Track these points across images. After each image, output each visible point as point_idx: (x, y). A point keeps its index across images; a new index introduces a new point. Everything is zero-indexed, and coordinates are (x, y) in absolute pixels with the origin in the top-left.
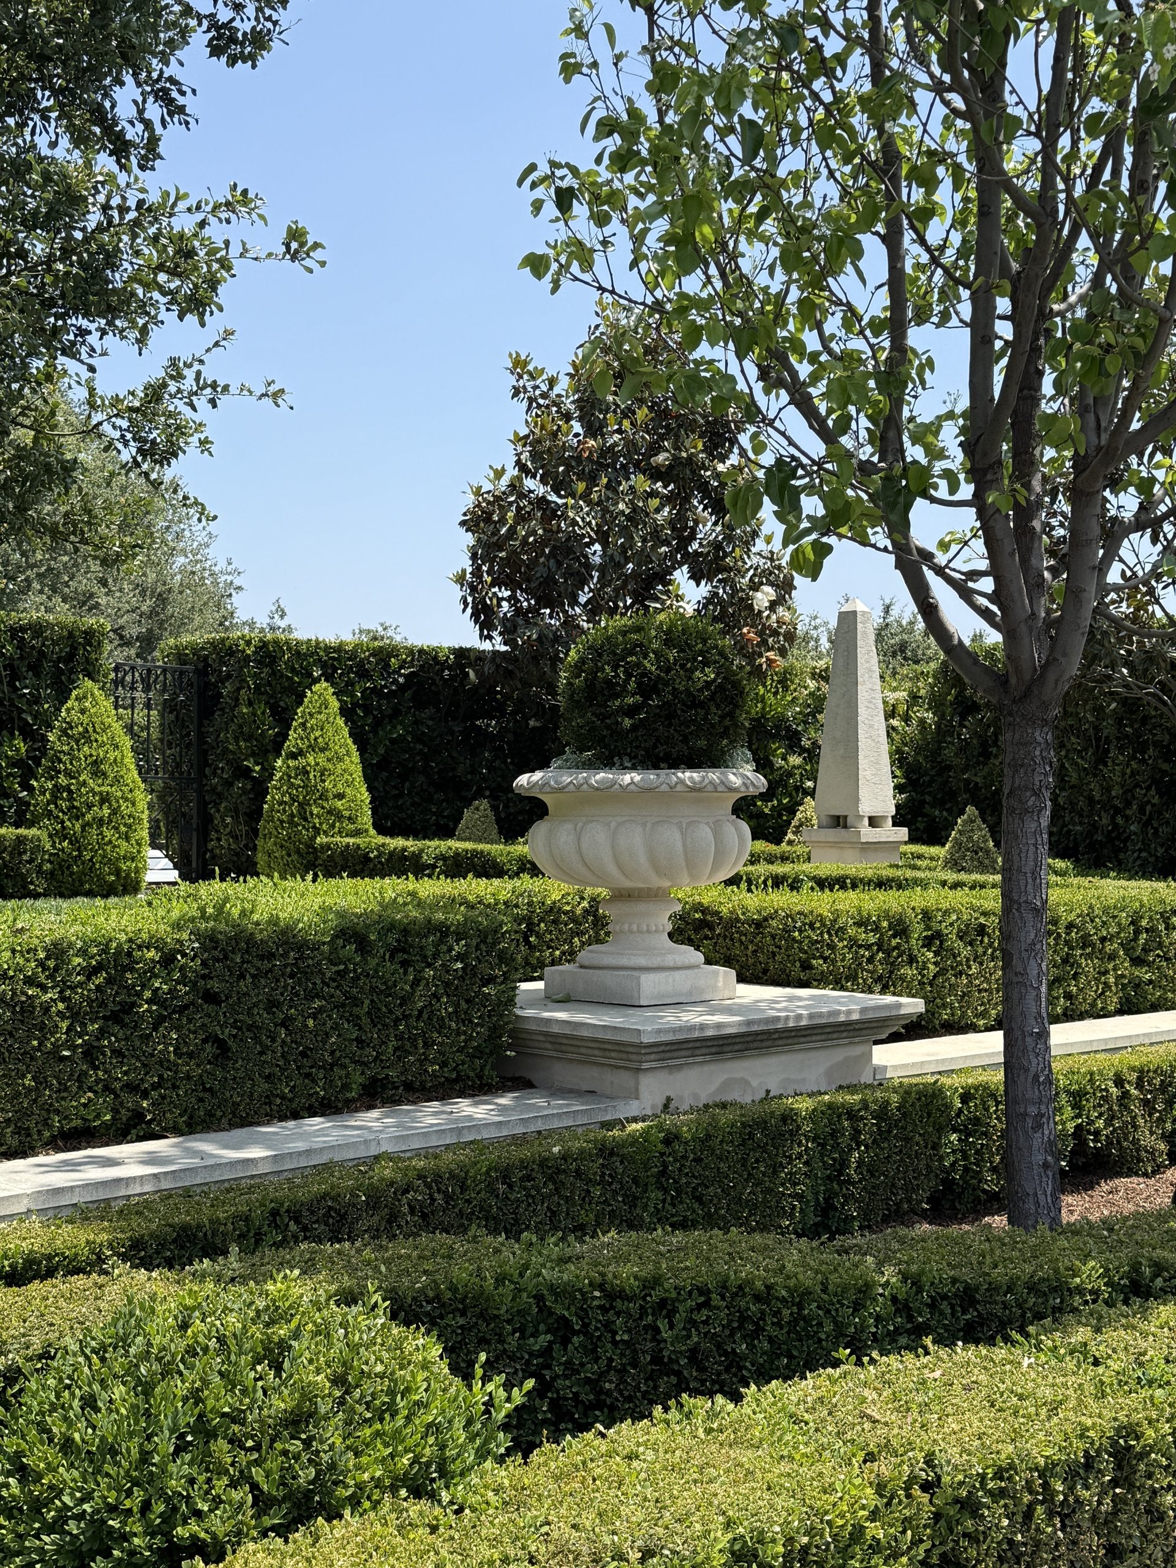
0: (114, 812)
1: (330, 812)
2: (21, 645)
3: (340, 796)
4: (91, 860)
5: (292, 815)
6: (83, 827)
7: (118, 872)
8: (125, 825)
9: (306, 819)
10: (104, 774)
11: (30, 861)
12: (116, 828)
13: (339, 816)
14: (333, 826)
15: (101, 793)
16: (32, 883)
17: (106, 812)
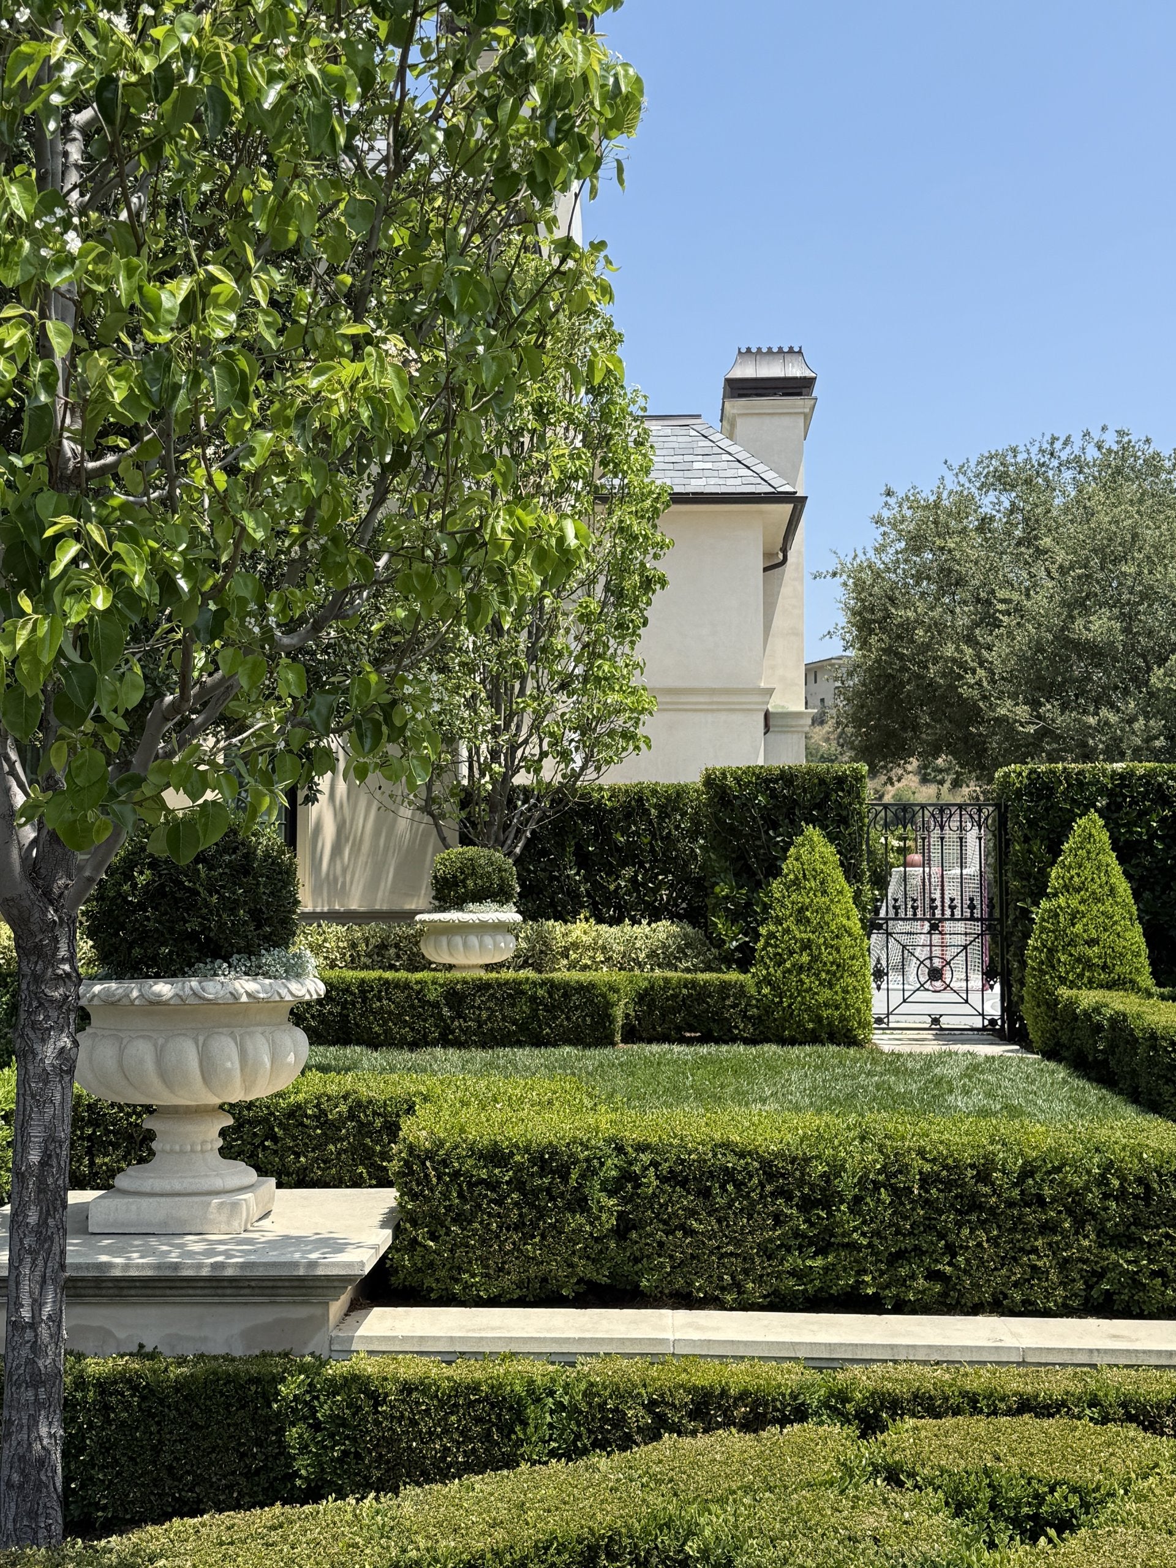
0: (815, 959)
1: (1078, 960)
2: (773, 794)
3: (1092, 942)
4: (790, 1006)
5: (1042, 963)
6: (784, 973)
7: (819, 1019)
8: (828, 972)
9: (1053, 967)
10: (808, 921)
11: (734, 1006)
12: (817, 975)
13: (1089, 965)
14: (1081, 976)
15: (802, 940)
16: (736, 1027)
17: (805, 958)
